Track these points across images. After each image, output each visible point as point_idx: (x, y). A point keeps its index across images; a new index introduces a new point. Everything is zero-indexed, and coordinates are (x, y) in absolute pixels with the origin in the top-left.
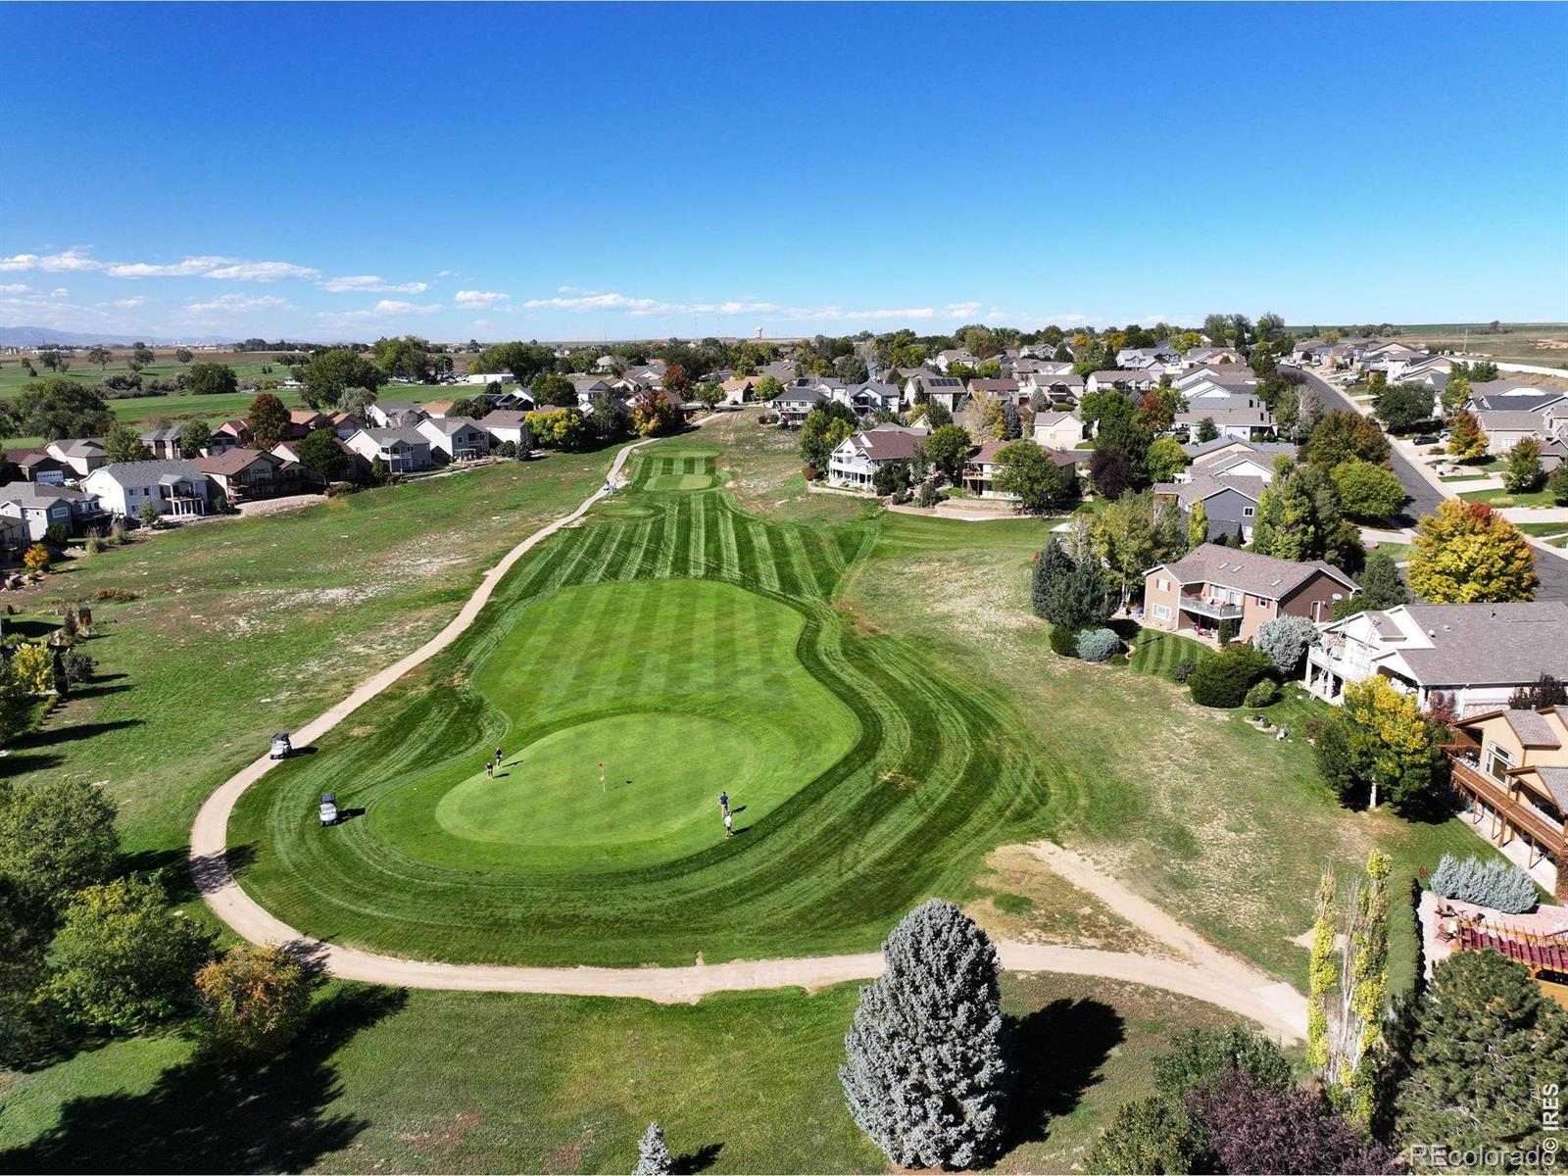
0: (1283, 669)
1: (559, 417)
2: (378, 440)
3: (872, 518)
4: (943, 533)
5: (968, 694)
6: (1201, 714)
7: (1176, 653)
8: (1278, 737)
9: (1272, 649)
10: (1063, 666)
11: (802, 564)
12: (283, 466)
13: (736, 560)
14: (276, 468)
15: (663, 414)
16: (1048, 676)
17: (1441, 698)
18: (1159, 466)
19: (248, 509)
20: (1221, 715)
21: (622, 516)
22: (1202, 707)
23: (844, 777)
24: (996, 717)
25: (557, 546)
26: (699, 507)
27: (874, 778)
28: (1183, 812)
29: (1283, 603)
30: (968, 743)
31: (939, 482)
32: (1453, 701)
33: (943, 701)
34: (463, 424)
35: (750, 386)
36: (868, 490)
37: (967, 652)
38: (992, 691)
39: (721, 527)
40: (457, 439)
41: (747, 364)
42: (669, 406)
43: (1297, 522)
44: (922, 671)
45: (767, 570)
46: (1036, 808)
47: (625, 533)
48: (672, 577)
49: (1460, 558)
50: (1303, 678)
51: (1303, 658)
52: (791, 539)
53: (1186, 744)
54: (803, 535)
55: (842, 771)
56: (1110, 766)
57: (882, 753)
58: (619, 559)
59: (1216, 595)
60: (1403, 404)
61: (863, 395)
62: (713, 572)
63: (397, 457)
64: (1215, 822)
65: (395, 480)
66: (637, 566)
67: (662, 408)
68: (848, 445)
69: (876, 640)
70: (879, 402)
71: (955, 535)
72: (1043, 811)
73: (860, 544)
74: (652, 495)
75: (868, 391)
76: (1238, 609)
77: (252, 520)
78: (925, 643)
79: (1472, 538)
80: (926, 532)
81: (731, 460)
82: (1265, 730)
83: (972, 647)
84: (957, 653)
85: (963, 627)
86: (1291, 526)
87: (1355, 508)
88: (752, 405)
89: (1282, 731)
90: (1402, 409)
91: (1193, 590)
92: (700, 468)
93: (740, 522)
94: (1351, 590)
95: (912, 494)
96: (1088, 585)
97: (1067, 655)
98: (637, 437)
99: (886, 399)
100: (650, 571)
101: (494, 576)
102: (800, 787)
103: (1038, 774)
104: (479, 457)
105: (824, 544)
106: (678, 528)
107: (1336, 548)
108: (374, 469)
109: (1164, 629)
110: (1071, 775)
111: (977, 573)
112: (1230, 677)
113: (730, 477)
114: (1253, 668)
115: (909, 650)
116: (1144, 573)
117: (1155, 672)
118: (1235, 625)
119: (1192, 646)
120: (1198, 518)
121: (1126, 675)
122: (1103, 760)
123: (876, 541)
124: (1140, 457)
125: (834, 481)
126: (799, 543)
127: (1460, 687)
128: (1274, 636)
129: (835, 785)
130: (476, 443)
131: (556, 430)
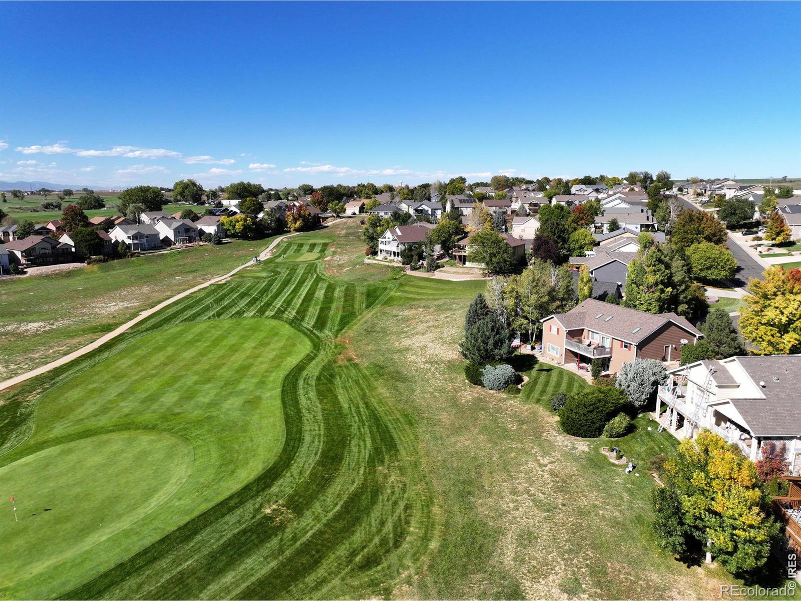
0: (637, 404)
1: (239, 219)
2: (126, 232)
3: (395, 279)
4: (436, 289)
5: (386, 419)
6: (566, 443)
7: (558, 384)
8: (627, 470)
9: (628, 387)
10: (469, 394)
11: (337, 308)
12: (58, 246)
13: (298, 306)
14: (54, 247)
15: (305, 219)
16: (454, 402)
17: (773, 447)
18: (576, 246)
19: (32, 271)
20: (582, 445)
21: (252, 277)
22: (569, 437)
23: (231, 510)
24: (398, 442)
25: (202, 294)
26: (300, 272)
27: (258, 510)
28: (523, 561)
29: (641, 346)
30: (362, 472)
31: (440, 257)
32: (784, 449)
33: (364, 424)
34: (181, 223)
35: (364, 204)
36: (397, 261)
37: (404, 379)
38: (406, 416)
39: (306, 284)
40: (177, 232)
41: (367, 194)
42: (309, 214)
43: (656, 284)
44: (364, 397)
45: (313, 312)
46: (388, 551)
47: (248, 287)
48: (253, 317)
49: (782, 313)
50: (653, 410)
51: (653, 396)
52: (338, 293)
53: (546, 475)
54: (347, 289)
55: (232, 503)
56: (473, 499)
57: (280, 482)
58: (231, 304)
59: (593, 338)
60: (735, 210)
61: (420, 208)
62: (278, 315)
63: (136, 242)
64: (551, 578)
65: (132, 255)
66: (238, 309)
67: (305, 216)
68: (388, 234)
69: (347, 367)
70: (430, 212)
71: (443, 290)
72: (393, 558)
73: (380, 295)
74: (278, 265)
75: (423, 206)
76: (608, 350)
77: (32, 278)
78: (379, 370)
79: (792, 297)
80: (425, 288)
81: (339, 244)
82: (616, 462)
83: (410, 375)
84: (397, 380)
85: (413, 358)
86: (651, 287)
87: (703, 274)
88: (363, 215)
89: (631, 464)
90: (735, 214)
91: (575, 334)
92: (317, 249)
93: (319, 279)
94: (695, 336)
95: (422, 264)
96: (493, 330)
97: (475, 384)
98: (290, 231)
99: (434, 211)
100: (244, 311)
101: (145, 314)
102: (187, 519)
103: (407, 508)
104: (190, 242)
105: (357, 295)
106: (282, 284)
107: (686, 303)
108: (119, 249)
109: (554, 363)
110: (436, 509)
111: (442, 316)
112: (591, 412)
113: (331, 254)
114: (610, 405)
115: (365, 377)
116: (541, 321)
117: (538, 401)
118: (605, 363)
119: (572, 377)
120: (585, 280)
121: (515, 404)
122: (469, 493)
123: (392, 293)
124: (565, 241)
125: (380, 257)
126: (342, 294)
127: (791, 438)
128: (630, 376)
129: (217, 519)
130: (188, 234)
131: (237, 227)
